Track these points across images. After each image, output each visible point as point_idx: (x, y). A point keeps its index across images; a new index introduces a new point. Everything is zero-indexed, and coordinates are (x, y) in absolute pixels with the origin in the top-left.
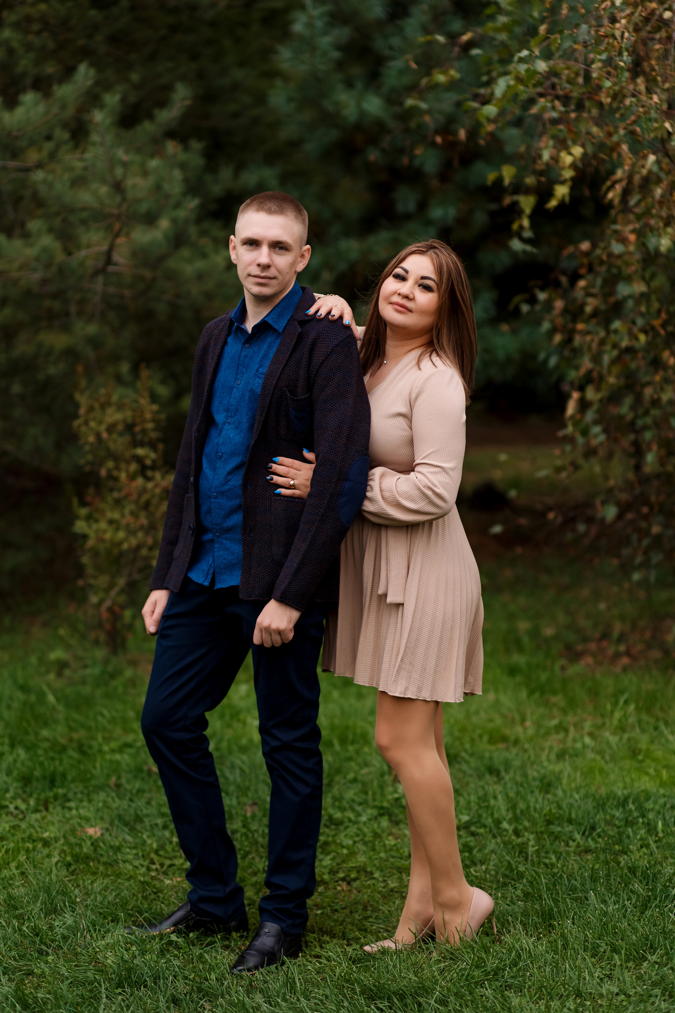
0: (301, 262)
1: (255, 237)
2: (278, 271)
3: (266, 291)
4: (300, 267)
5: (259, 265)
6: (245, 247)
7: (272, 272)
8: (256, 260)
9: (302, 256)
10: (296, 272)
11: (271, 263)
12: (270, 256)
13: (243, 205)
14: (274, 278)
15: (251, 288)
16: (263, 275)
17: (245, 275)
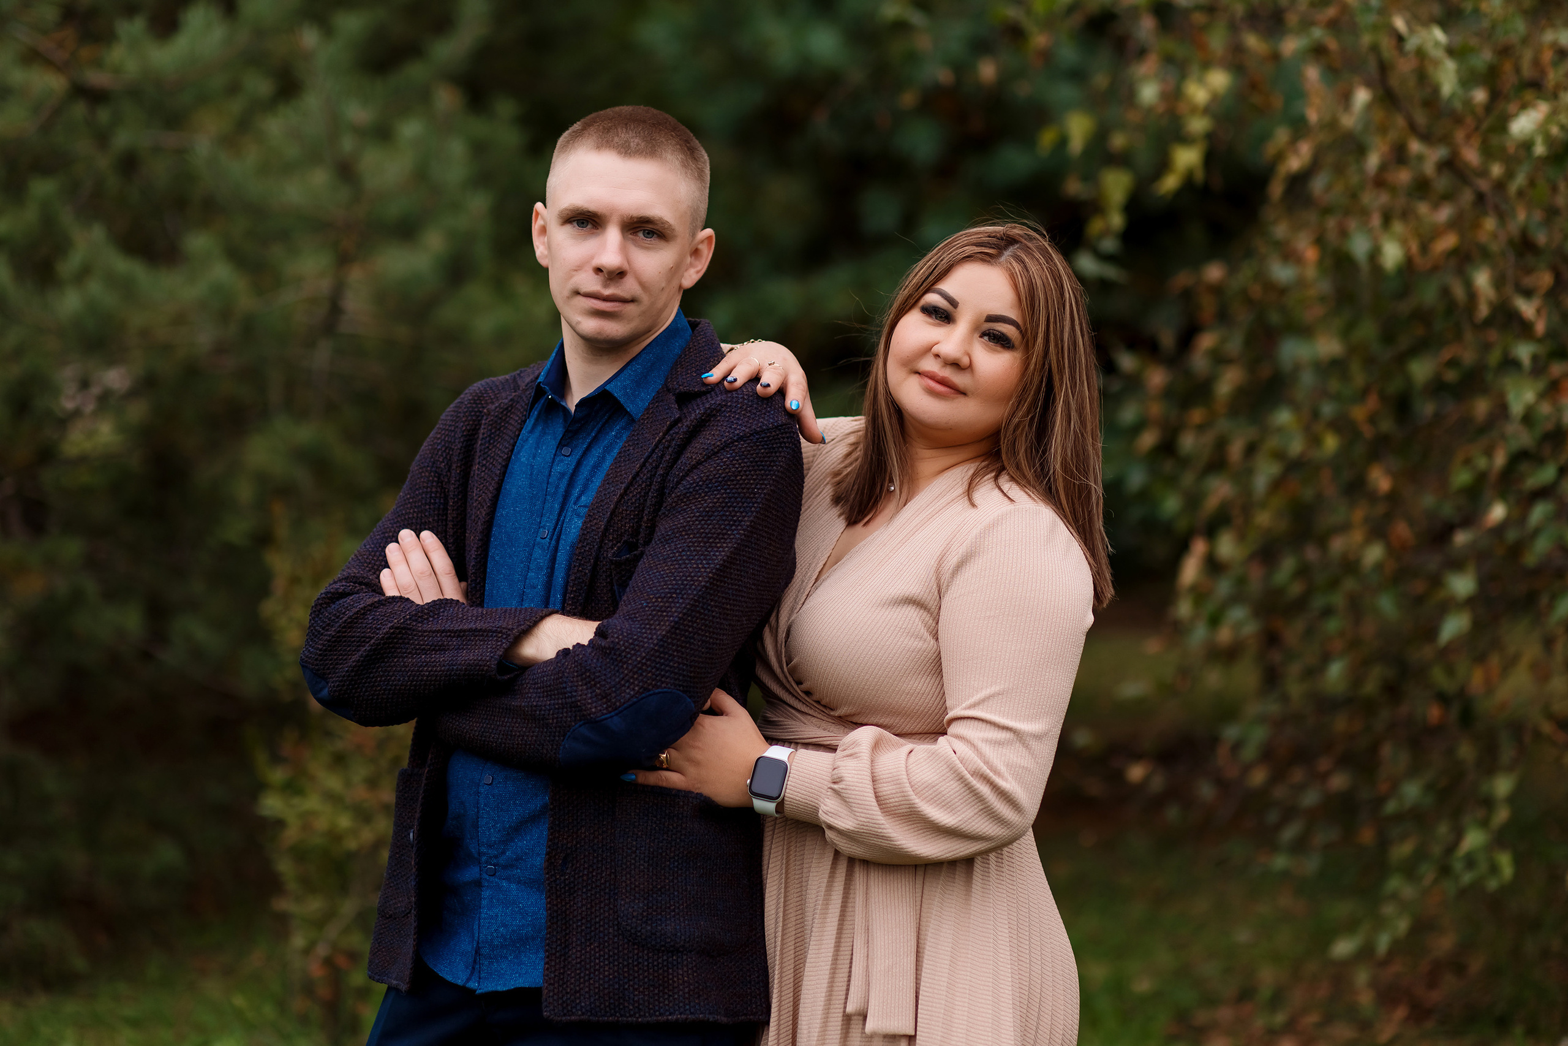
0: (691, 265)
1: (592, 207)
2: (643, 285)
3: (614, 329)
4: (691, 277)
5: (598, 270)
6: (568, 228)
7: (628, 287)
8: (592, 258)
9: (696, 253)
10: (680, 287)
11: (626, 267)
12: (623, 250)
13: (566, 134)
14: (633, 300)
15: (579, 323)
16: (607, 292)
17: (566, 293)
